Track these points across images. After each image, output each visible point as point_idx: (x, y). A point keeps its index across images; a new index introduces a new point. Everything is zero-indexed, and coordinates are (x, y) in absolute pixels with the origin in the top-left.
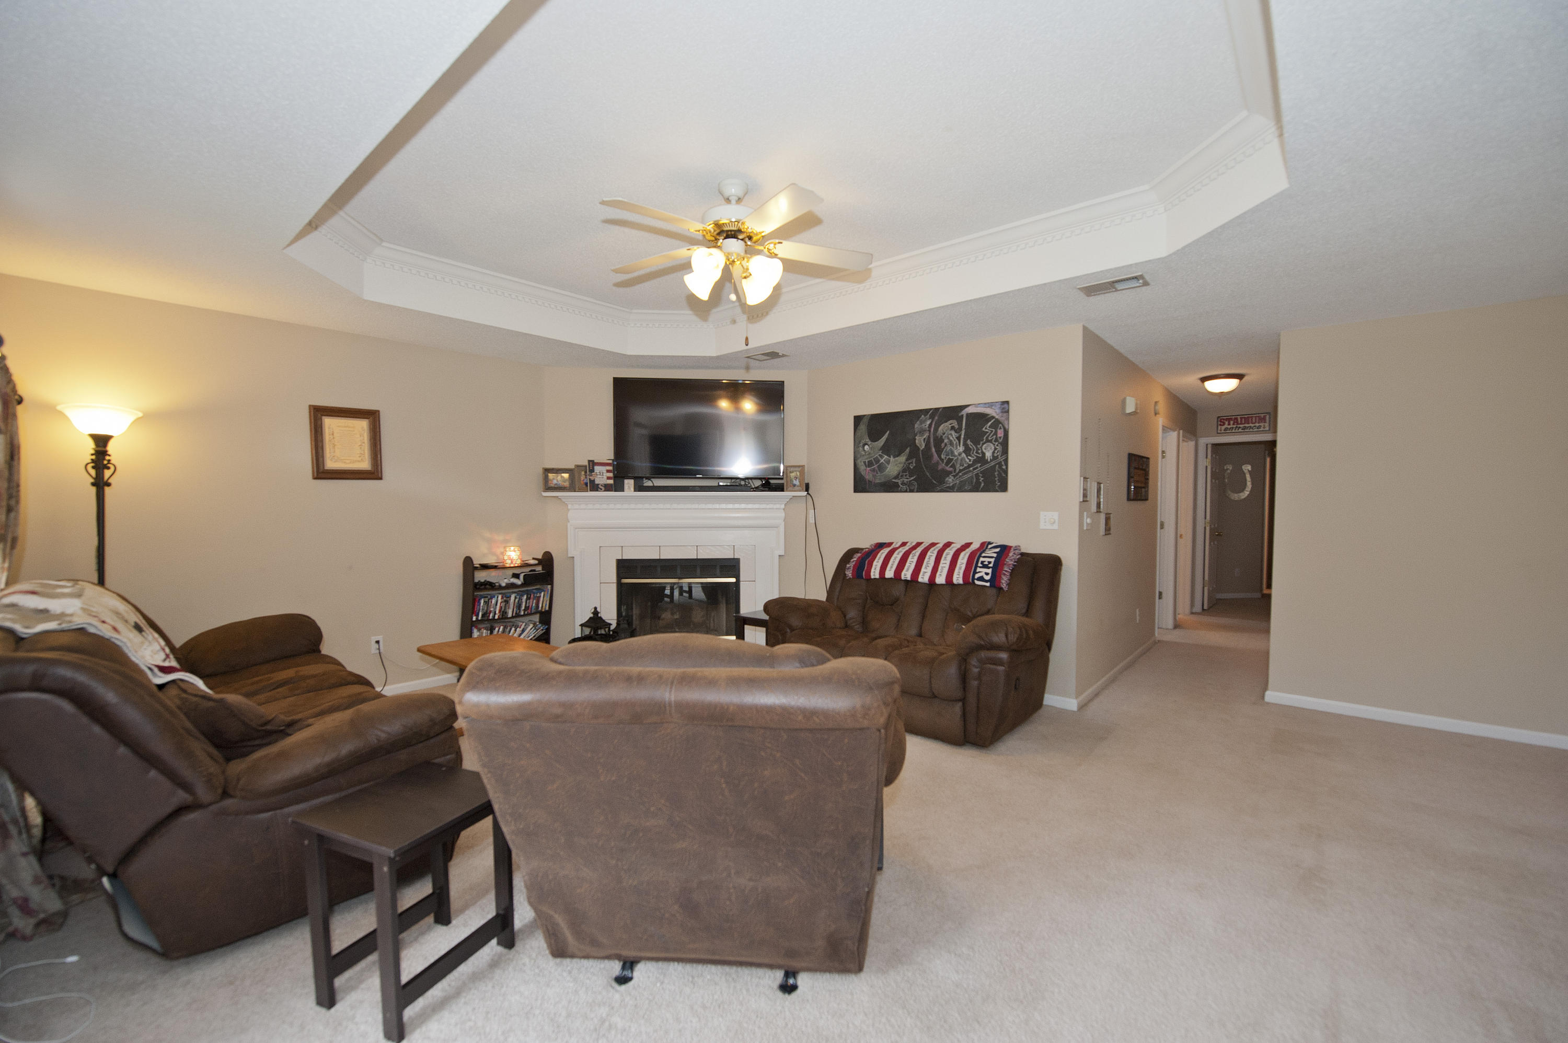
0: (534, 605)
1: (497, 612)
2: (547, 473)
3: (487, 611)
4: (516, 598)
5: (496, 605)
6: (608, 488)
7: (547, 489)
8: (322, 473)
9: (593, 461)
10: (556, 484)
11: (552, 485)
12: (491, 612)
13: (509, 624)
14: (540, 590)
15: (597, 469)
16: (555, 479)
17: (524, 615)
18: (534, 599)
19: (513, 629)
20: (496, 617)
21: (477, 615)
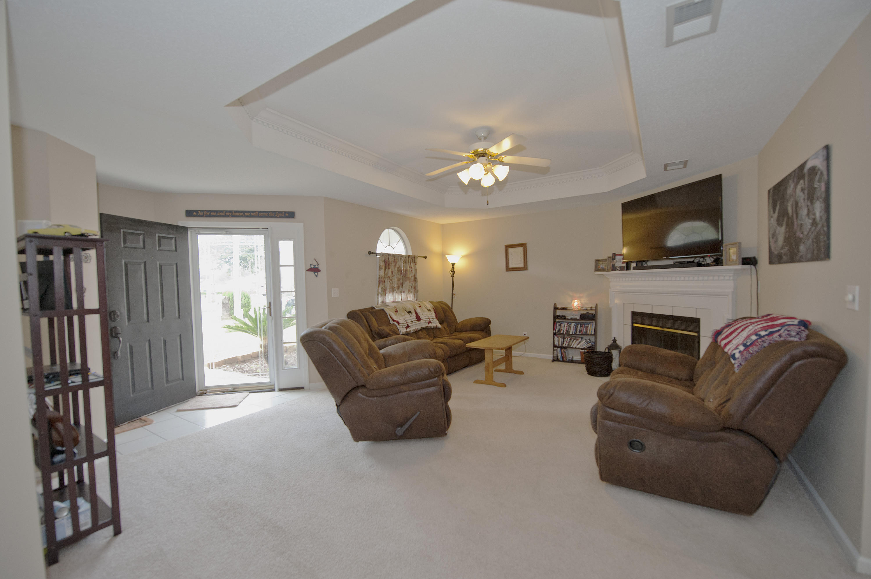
0: (584, 330)
1: (565, 330)
2: (597, 262)
3: (560, 329)
4: (574, 325)
5: (564, 327)
6: (622, 269)
7: (596, 271)
8: (508, 269)
9: (615, 254)
10: (601, 268)
11: (600, 268)
12: (561, 330)
13: (572, 337)
14: (589, 324)
15: (617, 258)
16: (602, 266)
17: (579, 335)
18: (584, 327)
19: (575, 340)
20: (564, 333)
21: (556, 330)
